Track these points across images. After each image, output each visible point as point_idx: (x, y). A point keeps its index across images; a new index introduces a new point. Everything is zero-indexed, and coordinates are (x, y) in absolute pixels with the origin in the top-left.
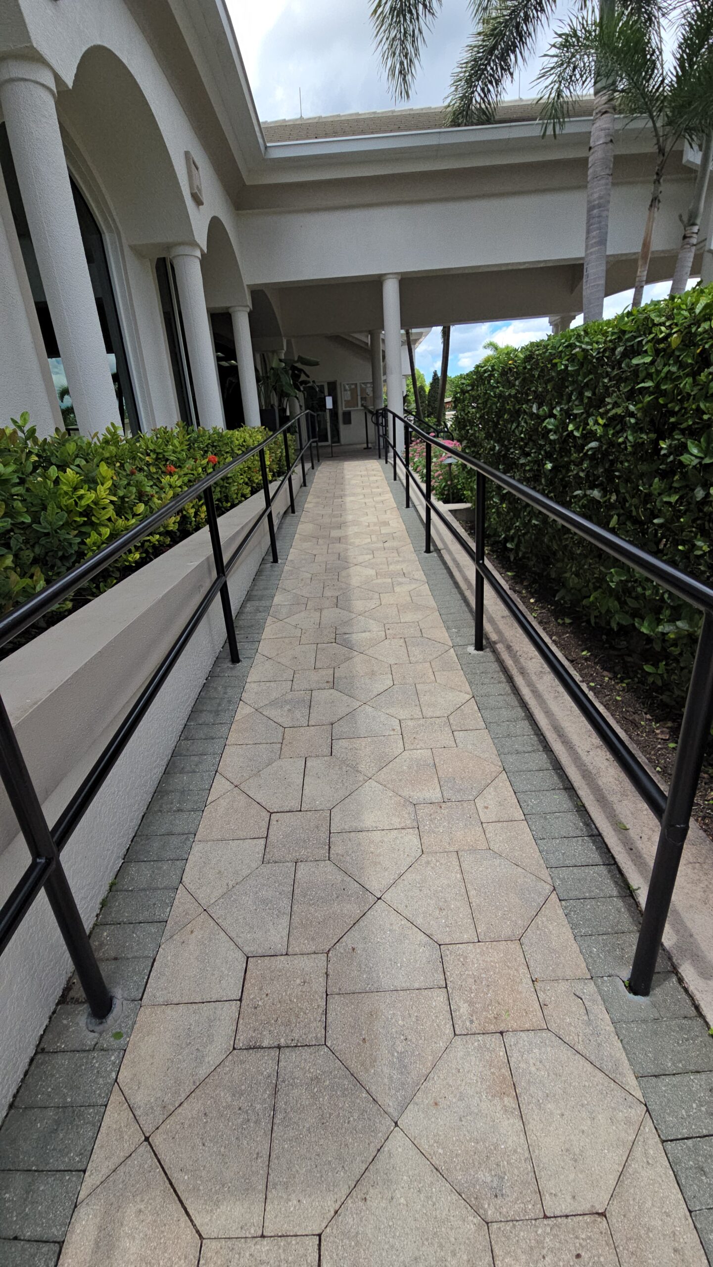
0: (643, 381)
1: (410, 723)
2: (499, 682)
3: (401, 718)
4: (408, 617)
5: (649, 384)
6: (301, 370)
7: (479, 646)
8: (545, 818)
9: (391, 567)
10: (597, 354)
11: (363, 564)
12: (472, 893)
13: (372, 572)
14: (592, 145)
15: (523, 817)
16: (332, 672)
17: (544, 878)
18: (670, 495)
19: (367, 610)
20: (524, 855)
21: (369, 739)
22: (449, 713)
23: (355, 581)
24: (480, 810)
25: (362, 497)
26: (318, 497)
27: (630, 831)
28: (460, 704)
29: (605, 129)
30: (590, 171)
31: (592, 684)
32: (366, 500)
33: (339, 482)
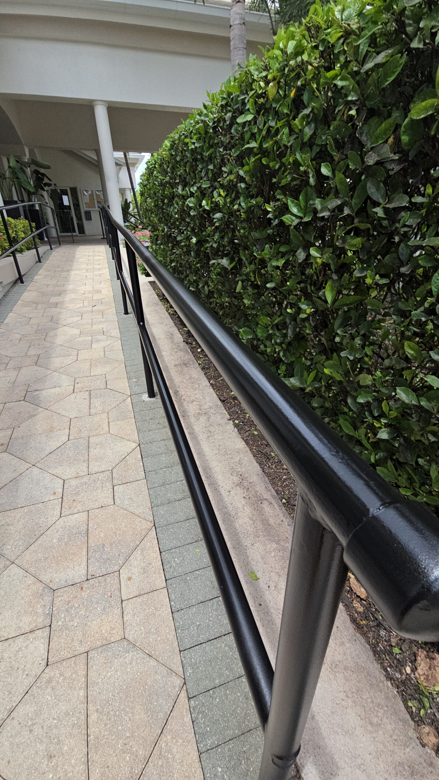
0: (248, 143)
1: (74, 483)
3: (65, 478)
4: (98, 371)
5: (253, 144)
6: (43, 175)
7: (152, 394)
8: (186, 581)
9: (95, 327)
11: (69, 325)
12: (93, 717)
13: (76, 331)
14: (231, 24)
15: (164, 584)
16: (10, 433)
17: (175, 669)
20: (159, 639)
21: (26, 509)
22: (114, 465)
23: (59, 340)
24: (122, 584)
27: (261, 581)
28: (126, 454)
29: (239, 14)
31: (237, 422)
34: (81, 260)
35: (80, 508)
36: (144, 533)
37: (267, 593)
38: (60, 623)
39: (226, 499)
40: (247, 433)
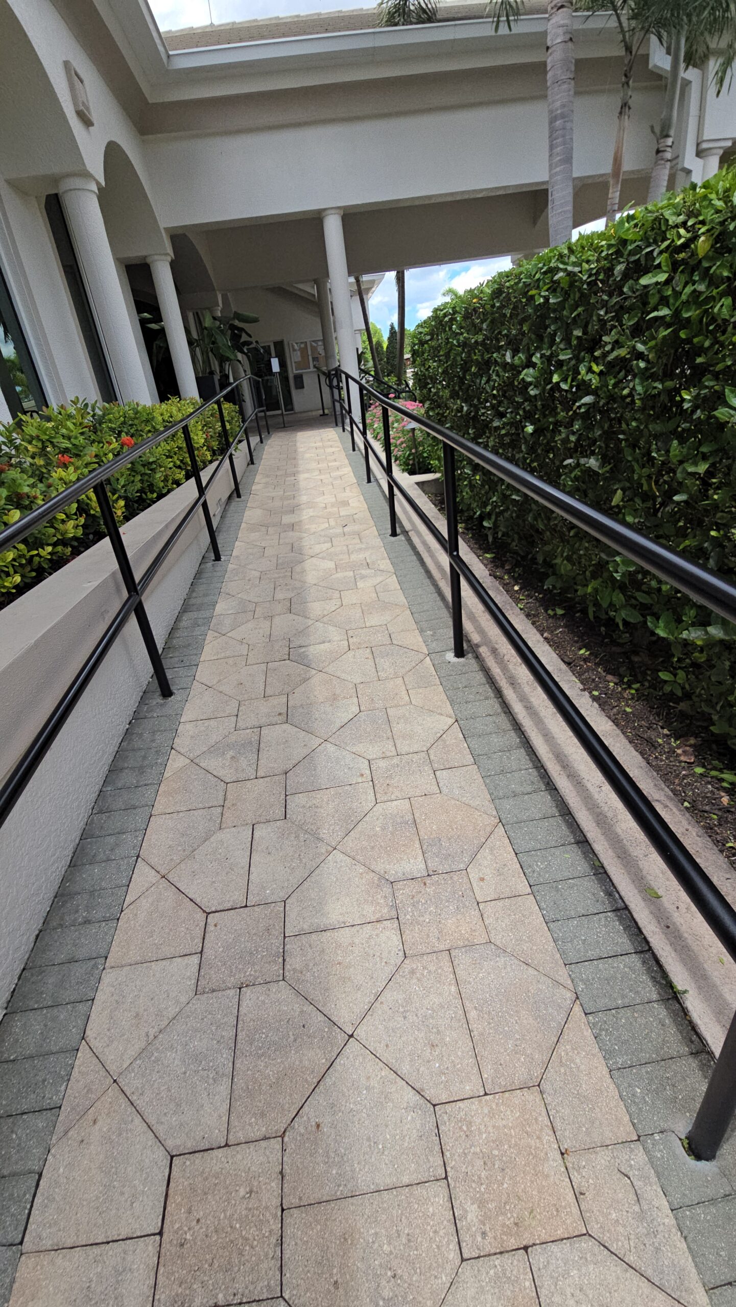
0: (655, 309)
1: (382, 764)
2: (487, 698)
3: (370, 757)
4: (374, 620)
5: (664, 312)
6: (241, 330)
7: (459, 652)
8: (557, 890)
9: (354, 557)
10: (588, 277)
11: (320, 556)
12: (472, 1014)
13: (330, 565)
14: (549, 44)
15: (529, 890)
16: (285, 700)
17: (562, 981)
18: (696, 464)
19: (326, 613)
20: (535, 948)
21: (332, 791)
22: (429, 745)
23: (311, 577)
24: (474, 885)
25: (317, 473)
26: (268, 476)
27: (664, 899)
28: (442, 732)
29: (563, 26)
30: (549, 75)
31: (596, 693)
32: (322, 477)
33: (292, 457)
34: (307, 456)
35: (397, 793)
36: (489, 829)
37: (676, 914)
38: (408, 917)
39: (596, 796)
40: (615, 710)
